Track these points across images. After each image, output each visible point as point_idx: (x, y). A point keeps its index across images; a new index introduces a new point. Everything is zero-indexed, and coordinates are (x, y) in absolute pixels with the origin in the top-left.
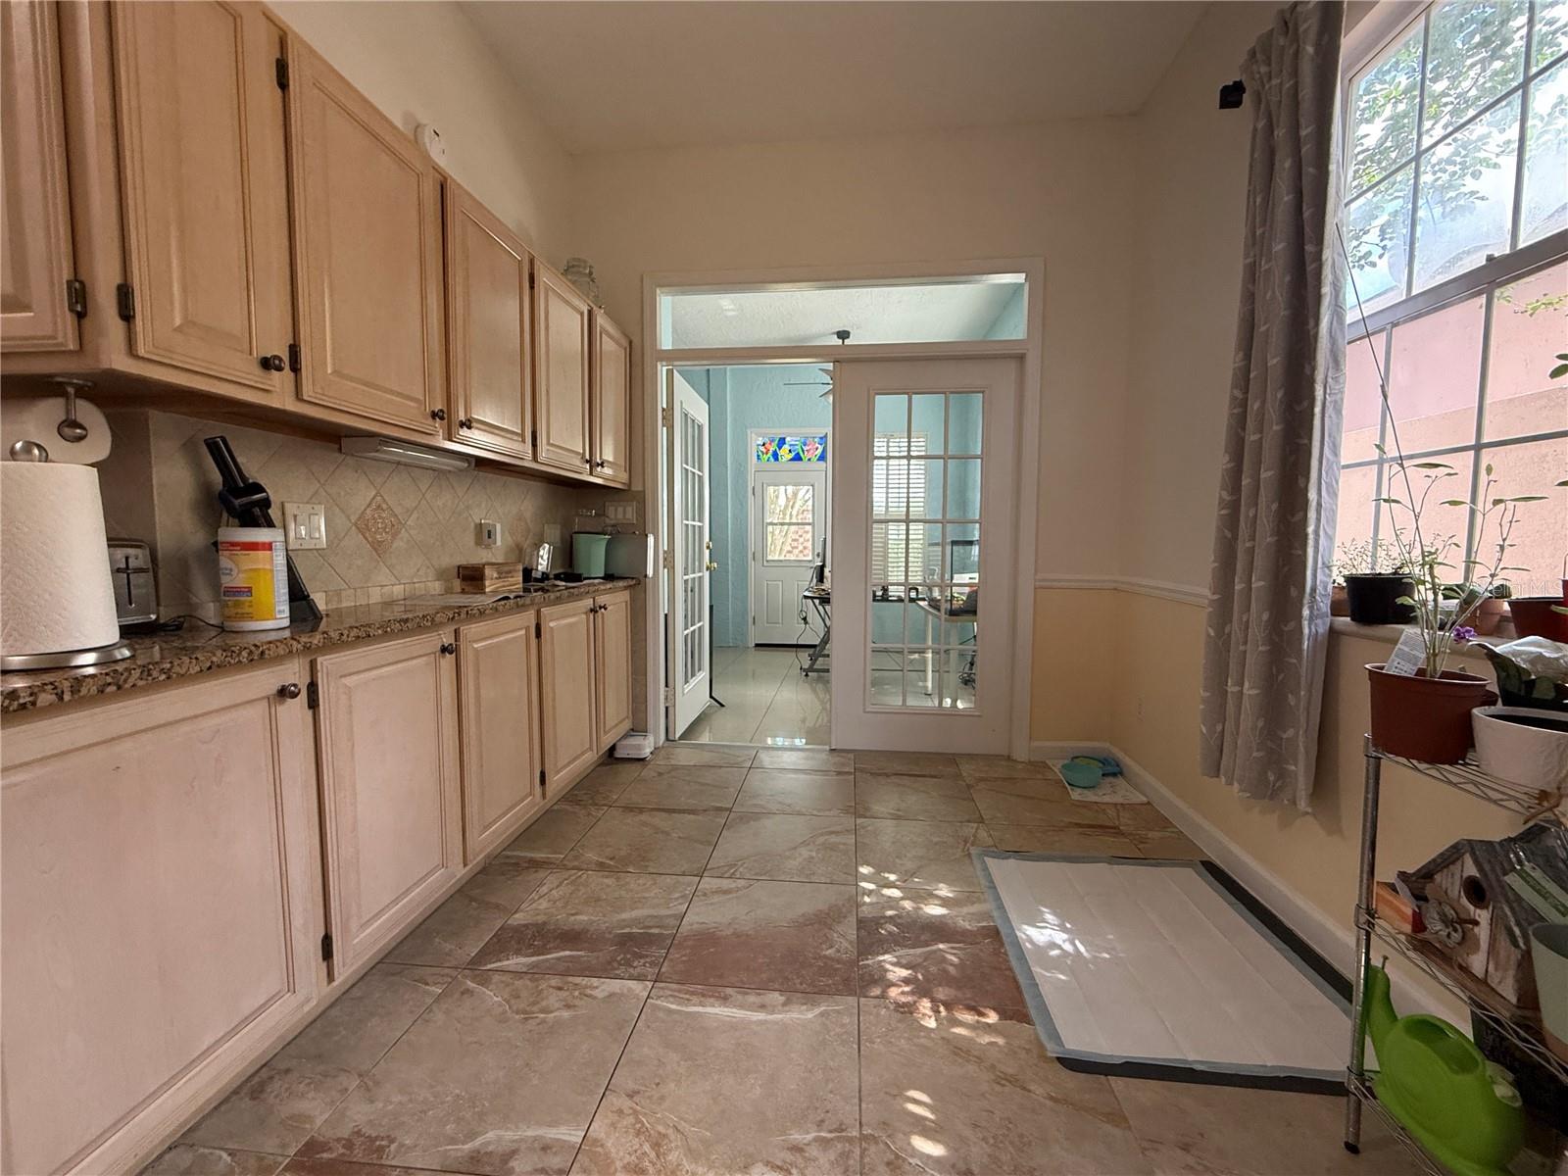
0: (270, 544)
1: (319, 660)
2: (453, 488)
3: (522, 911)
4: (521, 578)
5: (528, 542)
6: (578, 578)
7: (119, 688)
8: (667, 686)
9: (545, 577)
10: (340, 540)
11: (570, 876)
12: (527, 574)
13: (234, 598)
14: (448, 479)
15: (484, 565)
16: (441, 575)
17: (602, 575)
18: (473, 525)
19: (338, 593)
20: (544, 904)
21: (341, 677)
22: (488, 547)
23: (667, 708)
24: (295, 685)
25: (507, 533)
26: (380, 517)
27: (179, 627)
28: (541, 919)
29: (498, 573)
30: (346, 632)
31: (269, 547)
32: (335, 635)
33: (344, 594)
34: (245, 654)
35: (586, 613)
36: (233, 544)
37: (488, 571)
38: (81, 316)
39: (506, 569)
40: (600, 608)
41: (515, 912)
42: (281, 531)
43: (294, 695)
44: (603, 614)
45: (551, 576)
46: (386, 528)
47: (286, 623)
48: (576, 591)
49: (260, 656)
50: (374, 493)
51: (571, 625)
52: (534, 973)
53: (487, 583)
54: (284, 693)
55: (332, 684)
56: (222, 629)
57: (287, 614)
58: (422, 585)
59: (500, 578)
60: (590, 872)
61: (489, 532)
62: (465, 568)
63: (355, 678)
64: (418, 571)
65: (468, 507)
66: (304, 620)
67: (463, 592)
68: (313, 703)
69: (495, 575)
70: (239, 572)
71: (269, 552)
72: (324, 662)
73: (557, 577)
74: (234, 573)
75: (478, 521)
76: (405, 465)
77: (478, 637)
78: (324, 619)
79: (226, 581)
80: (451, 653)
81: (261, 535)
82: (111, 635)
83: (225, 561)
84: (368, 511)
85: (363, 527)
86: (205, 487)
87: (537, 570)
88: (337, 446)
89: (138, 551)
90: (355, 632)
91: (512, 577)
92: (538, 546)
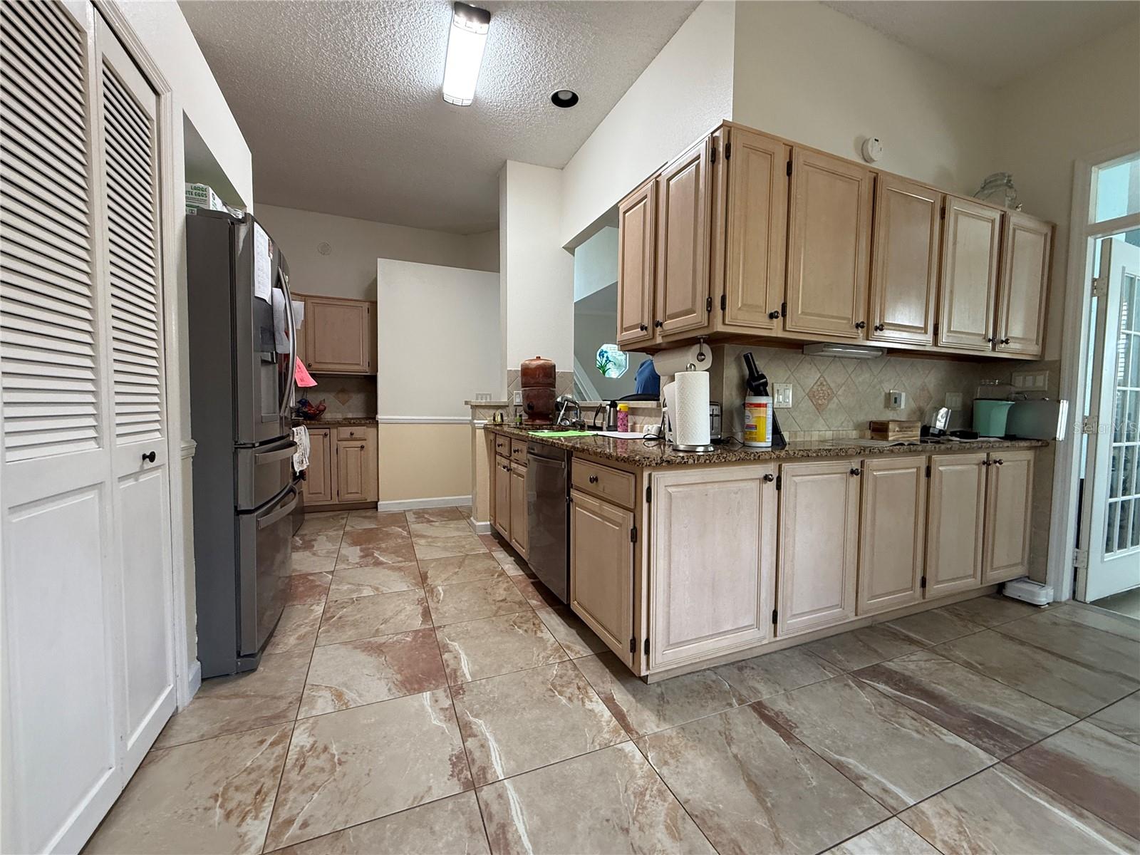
0: (766, 404)
1: (783, 465)
2: (871, 370)
3: (893, 662)
4: (919, 433)
5: (929, 406)
6: (975, 436)
7: (710, 461)
8: (1077, 546)
9: (942, 433)
10: (799, 404)
11: (939, 659)
12: (925, 431)
13: (749, 429)
14: (867, 364)
15: (889, 422)
16: (858, 427)
17: (1002, 435)
18: (883, 394)
19: (796, 433)
20: (912, 666)
21: (793, 476)
22: (894, 409)
23: (1076, 569)
24: (772, 475)
25: (911, 400)
26: (822, 390)
27: (728, 442)
28: (907, 673)
29: (900, 428)
30: (797, 452)
31: (765, 405)
32: (791, 453)
33: (798, 433)
34: (752, 455)
35: (978, 464)
36: (751, 404)
37: (891, 426)
38: (709, 312)
39: (907, 425)
40: (995, 462)
41: (889, 661)
42: (771, 398)
43: (771, 480)
44: (998, 468)
45: (948, 433)
46: (824, 397)
47: (770, 444)
48: (968, 446)
49: (758, 459)
50: (819, 375)
51: (962, 472)
52: (897, 701)
53: (890, 434)
54: (767, 478)
55: (788, 480)
56: (744, 445)
57: (770, 440)
58: (844, 432)
59: (901, 431)
60: (957, 664)
61: (896, 399)
62: (875, 423)
63: (800, 478)
64: (843, 423)
65: (881, 382)
66: (778, 445)
67: (872, 438)
68: (779, 487)
69: (897, 429)
70: (753, 418)
71: (765, 408)
72: (786, 466)
73: (953, 434)
74: (751, 418)
75: (887, 391)
76: (839, 357)
77: (878, 468)
78: (787, 446)
79: (748, 422)
80: (857, 475)
81: (763, 400)
82: (708, 442)
83: (747, 413)
84: (815, 387)
85: (812, 396)
86: (742, 377)
87: (935, 427)
88: (801, 350)
89: (717, 407)
90: (801, 453)
91: (912, 431)
92: (937, 410)
